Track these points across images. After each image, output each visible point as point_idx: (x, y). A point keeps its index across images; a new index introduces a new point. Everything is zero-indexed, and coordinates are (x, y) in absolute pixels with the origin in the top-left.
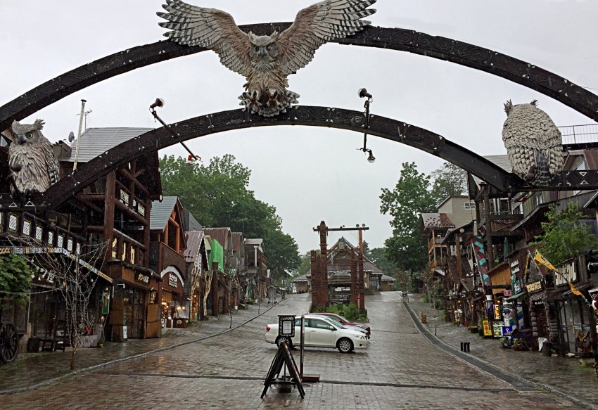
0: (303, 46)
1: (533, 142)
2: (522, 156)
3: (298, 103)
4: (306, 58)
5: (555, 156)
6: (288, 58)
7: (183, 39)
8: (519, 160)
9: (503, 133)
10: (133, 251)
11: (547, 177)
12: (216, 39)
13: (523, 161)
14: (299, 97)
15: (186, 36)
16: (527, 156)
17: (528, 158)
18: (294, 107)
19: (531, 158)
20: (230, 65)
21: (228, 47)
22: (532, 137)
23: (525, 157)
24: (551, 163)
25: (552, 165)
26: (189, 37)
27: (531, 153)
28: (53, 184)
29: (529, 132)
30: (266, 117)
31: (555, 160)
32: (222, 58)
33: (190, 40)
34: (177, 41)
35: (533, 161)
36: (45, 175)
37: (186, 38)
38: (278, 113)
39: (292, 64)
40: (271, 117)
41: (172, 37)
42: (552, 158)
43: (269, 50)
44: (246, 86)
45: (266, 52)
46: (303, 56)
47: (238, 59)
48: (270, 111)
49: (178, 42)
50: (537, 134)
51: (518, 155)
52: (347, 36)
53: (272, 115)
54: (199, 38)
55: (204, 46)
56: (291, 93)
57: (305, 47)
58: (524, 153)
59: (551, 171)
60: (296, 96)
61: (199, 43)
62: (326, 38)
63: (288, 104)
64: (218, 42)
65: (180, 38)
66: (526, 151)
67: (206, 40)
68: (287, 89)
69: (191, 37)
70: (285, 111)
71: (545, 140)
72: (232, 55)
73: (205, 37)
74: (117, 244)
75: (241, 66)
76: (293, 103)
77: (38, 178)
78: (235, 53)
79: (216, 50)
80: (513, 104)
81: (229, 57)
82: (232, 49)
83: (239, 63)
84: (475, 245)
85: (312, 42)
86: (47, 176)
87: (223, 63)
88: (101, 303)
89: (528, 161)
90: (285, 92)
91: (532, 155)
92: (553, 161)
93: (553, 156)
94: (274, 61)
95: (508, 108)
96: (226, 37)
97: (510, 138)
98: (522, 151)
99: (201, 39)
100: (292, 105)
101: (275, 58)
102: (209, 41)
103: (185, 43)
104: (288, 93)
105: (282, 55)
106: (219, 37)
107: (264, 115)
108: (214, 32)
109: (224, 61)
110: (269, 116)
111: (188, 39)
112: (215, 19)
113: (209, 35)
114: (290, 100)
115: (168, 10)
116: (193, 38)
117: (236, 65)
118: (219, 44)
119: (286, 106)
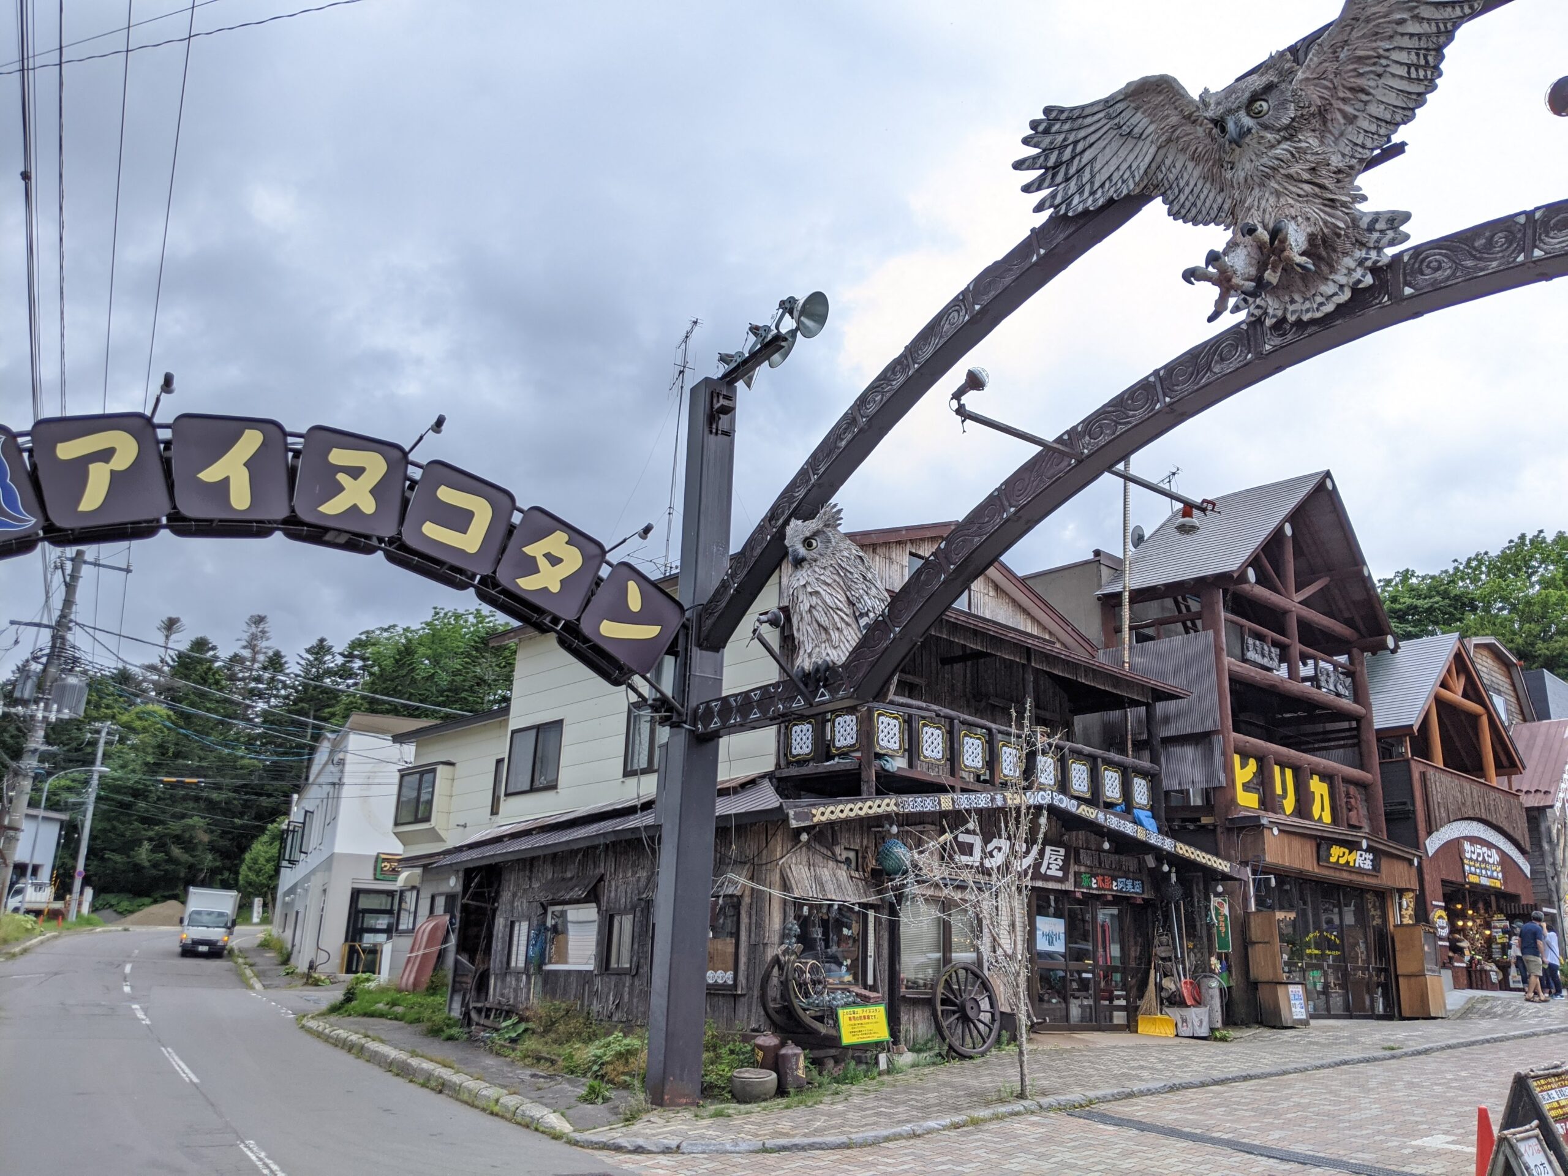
0: (1394, 55)
3: (1407, 237)
4: (1414, 88)
10: (1320, 788)
12: (1148, 160)
14: (1407, 217)
18: (1397, 257)
21: (1179, 165)
26: (1088, 188)
32: (1171, 203)
33: (1093, 193)
34: (1064, 209)
37: (1082, 194)
38: (1346, 295)
40: (1327, 315)
43: (1257, 115)
45: (1248, 121)
46: (1403, 85)
48: (1319, 299)
49: (1067, 212)
53: (1329, 308)
54: (1110, 178)
55: (1125, 192)
56: (1376, 217)
57: (1403, 57)
60: (1396, 219)
61: (1112, 192)
63: (1373, 254)
64: (1154, 166)
65: (1069, 201)
67: (1126, 175)
70: (1369, 280)
73: (1123, 167)
76: (1392, 243)
77: (834, 635)
78: (1197, 173)
83: (1212, 195)
85: (1425, 29)
86: (855, 626)
87: (1176, 216)
90: (1352, 218)
99: (1115, 178)
100: (1390, 251)
102: (1132, 173)
103: (1080, 208)
104: (1364, 223)
106: (1153, 149)
107: (1306, 317)
108: (1141, 144)
109: (1176, 208)
110: (1318, 315)
111: (1086, 194)
112: (1137, 109)
113: (1132, 157)
114: (1378, 241)
115: (1036, 146)
116: (1097, 185)
117: (1208, 204)
118: (1159, 167)
119: (1369, 263)
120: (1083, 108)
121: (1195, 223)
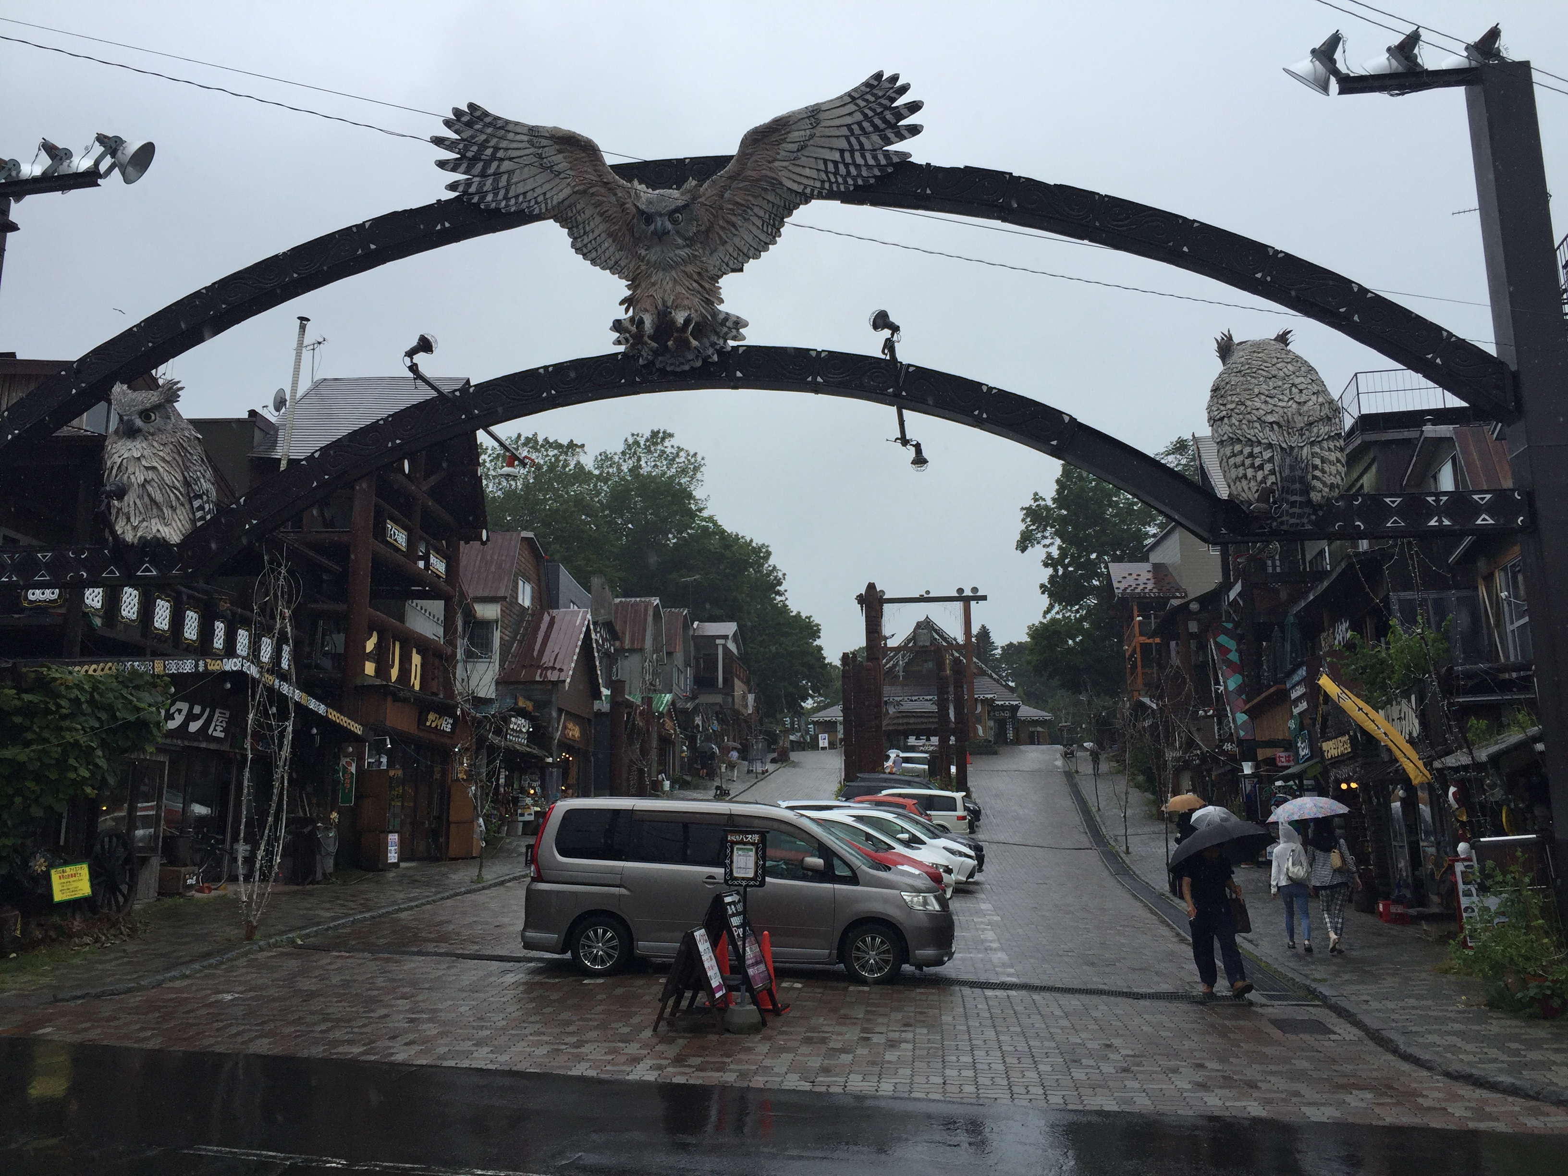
0: (757, 210)
1: (1272, 429)
2: (1248, 462)
3: (744, 338)
4: (763, 237)
5: (1323, 462)
6: (720, 237)
7: (489, 198)
8: (1241, 471)
9: (1210, 409)
10: (416, 659)
11: (1307, 510)
12: (562, 196)
13: (1250, 472)
14: (746, 325)
15: (496, 190)
16: (1258, 462)
17: (1261, 467)
19: (1268, 467)
20: (594, 254)
21: (588, 213)
22: (1270, 418)
23: (1252, 465)
24: (1315, 477)
25: (1315, 483)
26: (502, 193)
27: (1267, 455)
28: (199, 524)
29: (1263, 406)
30: (673, 373)
31: (1323, 471)
32: (575, 239)
33: (506, 198)
34: (476, 199)
35: (1272, 472)
36: (182, 505)
37: (496, 195)
38: (699, 364)
39: (731, 250)
40: (683, 372)
41: (465, 192)
42: (1315, 467)
43: (674, 222)
44: (628, 302)
45: (669, 226)
46: (757, 232)
47: (610, 240)
48: (681, 360)
49: (478, 204)
50: (1281, 411)
51: (1239, 459)
52: (856, 186)
53: (687, 368)
54: (524, 194)
55: (536, 211)
56: (727, 317)
57: (761, 214)
58: (1251, 455)
59: (1315, 497)
60: (739, 323)
61: (524, 205)
62: (808, 191)
63: (721, 342)
64: (566, 203)
65: (482, 194)
66: (1257, 450)
67: (540, 199)
68: (721, 307)
69: (507, 191)
70: (715, 358)
71: (1299, 426)
72: (596, 233)
73: (539, 191)
74: (378, 645)
75: (618, 257)
76: (734, 338)
77: (167, 512)
78: (602, 227)
79: (563, 221)
80: (1236, 340)
81: (591, 236)
82: (598, 219)
83: (612, 249)
84: (1216, 643)
85: (777, 201)
86: (187, 506)
87: (578, 250)
88: (336, 782)
89: (1260, 475)
90: (715, 313)
91: (1271, 460)
92: (1318, 473)
93: (1317, 462)
94: (688, 246)
95: (1226, 348)
96: (585, 192)
97: (1222, 419)
98: (1247, 450)
99: (530, 196)
100: (731, 343)
101: (691, 239)
102: (546, 199)
103: (493, 205)
104: (721, 316)
105: (708, 230)
106: (567, 191)
107: (669, 369)
108: (557, 181)
109: (579, 245)
110: (678, 370)
111: (501, 196)
112: (560, 152)
113: (547, 187)
114: (726, 334)
115: (456, 132)
116: (511, 194)
117: (607, 254)
118: (570, 206)
119: (718, 347)
120: (507, 122)
121: (594, 262)
